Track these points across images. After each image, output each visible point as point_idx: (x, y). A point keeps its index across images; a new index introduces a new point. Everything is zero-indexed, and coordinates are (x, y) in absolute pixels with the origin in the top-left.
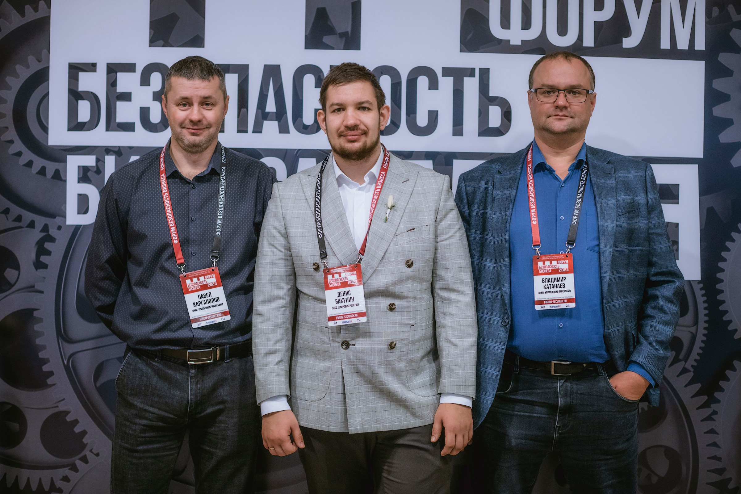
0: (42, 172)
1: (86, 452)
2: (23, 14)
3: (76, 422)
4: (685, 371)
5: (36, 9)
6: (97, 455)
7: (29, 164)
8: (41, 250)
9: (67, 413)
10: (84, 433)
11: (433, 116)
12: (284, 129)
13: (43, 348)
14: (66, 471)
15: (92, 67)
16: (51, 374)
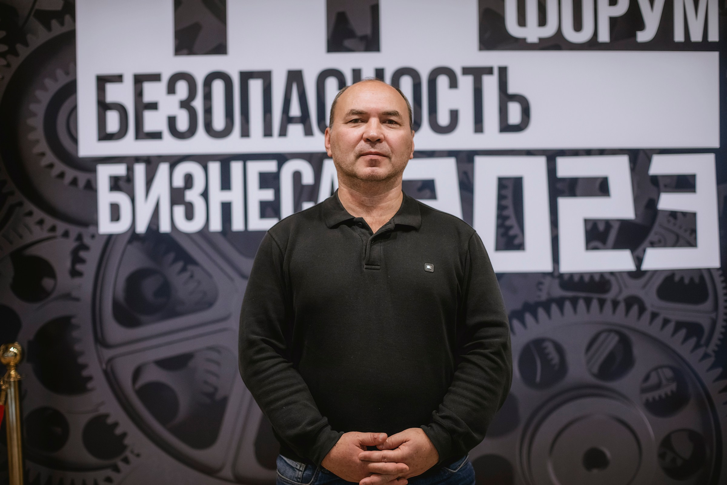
0: (74, 182)
1: (128, 453)
2: (49, 28)
3: (116, 425)
4: (706, 356)
5: (62, 23)
6: (138, 455)
7: (62, 175)
8: (77, 259)
9: (107, 416)
10: (124, 435)
11: (454, 115)
12: (308, 132)
13: (81, 353)
14: (109, 473)
15: (118, 78)
16: (90, 378)
